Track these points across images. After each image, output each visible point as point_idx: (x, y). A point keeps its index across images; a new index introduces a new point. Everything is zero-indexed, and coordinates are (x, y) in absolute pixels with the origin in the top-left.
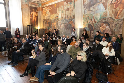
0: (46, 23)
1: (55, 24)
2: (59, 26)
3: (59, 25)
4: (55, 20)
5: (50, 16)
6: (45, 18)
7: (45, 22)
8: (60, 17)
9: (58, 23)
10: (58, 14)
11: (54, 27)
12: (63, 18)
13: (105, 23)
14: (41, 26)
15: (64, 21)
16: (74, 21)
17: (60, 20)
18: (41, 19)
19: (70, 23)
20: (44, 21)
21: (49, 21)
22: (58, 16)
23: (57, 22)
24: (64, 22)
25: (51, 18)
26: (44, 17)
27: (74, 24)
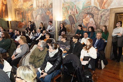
0: (18, 14)
1: (29, 14)
2: (35, 18)
3: (34, 16)
4: (29, 10)
5: (23, 5)
6: (17, 7)
7: (18, 12)
8: (35, 6)
9: (33, 14)
10: (33, 2)
11: (28, 19)
12: (38, 6)
13: (88, 14)
14: (12, 17)
15: (40, 11)
16: (52, 11)
17: (35, 9)
18: (13, 8)
19: (47, 14)
20: (16, 10)
21: (22, 11)
22: (32, 5)
23: (32, 12)
24: (40, 13)
25: (24, 7)
26: (16, 5)
27: (52, 15)
